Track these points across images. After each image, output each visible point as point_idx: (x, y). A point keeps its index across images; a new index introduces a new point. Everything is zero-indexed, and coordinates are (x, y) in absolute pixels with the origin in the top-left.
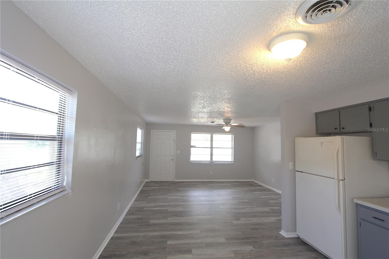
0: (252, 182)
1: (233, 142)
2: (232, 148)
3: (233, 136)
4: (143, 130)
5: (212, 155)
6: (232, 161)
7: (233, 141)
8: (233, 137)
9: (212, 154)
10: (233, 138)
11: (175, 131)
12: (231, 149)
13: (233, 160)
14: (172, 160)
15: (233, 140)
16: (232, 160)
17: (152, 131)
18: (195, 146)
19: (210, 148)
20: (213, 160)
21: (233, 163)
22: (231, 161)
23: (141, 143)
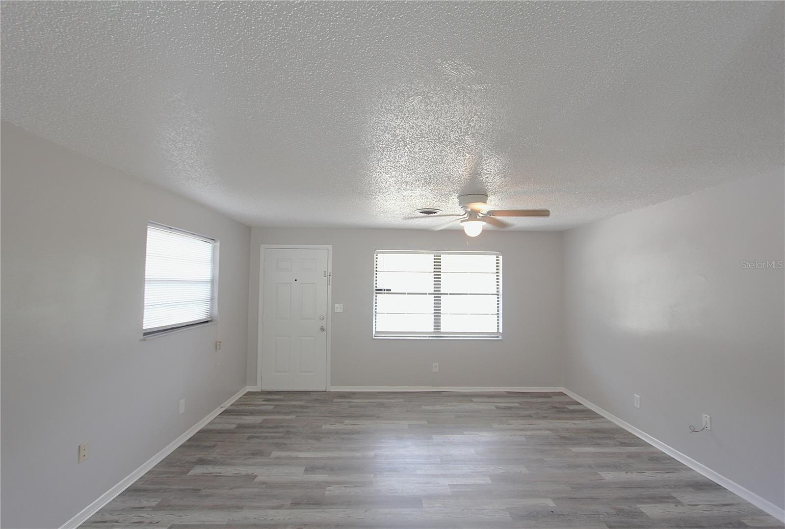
0: (561, 394)
1: (501, 278)
2: (498, 295)
3: (501, 258)
4: (218, 244)
5: (437, 315)
6: (498, 333)
7: (501, 274)
8: (501, 262)
9: (440, 313)
10: (501, 265)
11: (330, 247)
12: (496, 296)
13: (501, 331)
14: (322, 329)
15: (501, 271)
16: (498, 329)
17: (262, 247)
18: (390, 290)
19: (433, 296)
20: (442, 331)
21: (500, 338)
22: (496, 331)
23: (212, 281)
